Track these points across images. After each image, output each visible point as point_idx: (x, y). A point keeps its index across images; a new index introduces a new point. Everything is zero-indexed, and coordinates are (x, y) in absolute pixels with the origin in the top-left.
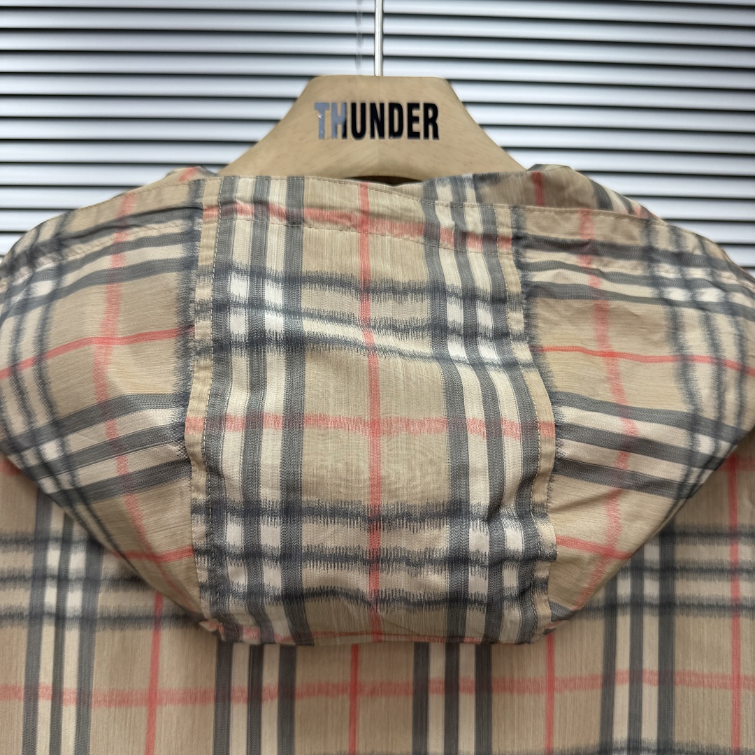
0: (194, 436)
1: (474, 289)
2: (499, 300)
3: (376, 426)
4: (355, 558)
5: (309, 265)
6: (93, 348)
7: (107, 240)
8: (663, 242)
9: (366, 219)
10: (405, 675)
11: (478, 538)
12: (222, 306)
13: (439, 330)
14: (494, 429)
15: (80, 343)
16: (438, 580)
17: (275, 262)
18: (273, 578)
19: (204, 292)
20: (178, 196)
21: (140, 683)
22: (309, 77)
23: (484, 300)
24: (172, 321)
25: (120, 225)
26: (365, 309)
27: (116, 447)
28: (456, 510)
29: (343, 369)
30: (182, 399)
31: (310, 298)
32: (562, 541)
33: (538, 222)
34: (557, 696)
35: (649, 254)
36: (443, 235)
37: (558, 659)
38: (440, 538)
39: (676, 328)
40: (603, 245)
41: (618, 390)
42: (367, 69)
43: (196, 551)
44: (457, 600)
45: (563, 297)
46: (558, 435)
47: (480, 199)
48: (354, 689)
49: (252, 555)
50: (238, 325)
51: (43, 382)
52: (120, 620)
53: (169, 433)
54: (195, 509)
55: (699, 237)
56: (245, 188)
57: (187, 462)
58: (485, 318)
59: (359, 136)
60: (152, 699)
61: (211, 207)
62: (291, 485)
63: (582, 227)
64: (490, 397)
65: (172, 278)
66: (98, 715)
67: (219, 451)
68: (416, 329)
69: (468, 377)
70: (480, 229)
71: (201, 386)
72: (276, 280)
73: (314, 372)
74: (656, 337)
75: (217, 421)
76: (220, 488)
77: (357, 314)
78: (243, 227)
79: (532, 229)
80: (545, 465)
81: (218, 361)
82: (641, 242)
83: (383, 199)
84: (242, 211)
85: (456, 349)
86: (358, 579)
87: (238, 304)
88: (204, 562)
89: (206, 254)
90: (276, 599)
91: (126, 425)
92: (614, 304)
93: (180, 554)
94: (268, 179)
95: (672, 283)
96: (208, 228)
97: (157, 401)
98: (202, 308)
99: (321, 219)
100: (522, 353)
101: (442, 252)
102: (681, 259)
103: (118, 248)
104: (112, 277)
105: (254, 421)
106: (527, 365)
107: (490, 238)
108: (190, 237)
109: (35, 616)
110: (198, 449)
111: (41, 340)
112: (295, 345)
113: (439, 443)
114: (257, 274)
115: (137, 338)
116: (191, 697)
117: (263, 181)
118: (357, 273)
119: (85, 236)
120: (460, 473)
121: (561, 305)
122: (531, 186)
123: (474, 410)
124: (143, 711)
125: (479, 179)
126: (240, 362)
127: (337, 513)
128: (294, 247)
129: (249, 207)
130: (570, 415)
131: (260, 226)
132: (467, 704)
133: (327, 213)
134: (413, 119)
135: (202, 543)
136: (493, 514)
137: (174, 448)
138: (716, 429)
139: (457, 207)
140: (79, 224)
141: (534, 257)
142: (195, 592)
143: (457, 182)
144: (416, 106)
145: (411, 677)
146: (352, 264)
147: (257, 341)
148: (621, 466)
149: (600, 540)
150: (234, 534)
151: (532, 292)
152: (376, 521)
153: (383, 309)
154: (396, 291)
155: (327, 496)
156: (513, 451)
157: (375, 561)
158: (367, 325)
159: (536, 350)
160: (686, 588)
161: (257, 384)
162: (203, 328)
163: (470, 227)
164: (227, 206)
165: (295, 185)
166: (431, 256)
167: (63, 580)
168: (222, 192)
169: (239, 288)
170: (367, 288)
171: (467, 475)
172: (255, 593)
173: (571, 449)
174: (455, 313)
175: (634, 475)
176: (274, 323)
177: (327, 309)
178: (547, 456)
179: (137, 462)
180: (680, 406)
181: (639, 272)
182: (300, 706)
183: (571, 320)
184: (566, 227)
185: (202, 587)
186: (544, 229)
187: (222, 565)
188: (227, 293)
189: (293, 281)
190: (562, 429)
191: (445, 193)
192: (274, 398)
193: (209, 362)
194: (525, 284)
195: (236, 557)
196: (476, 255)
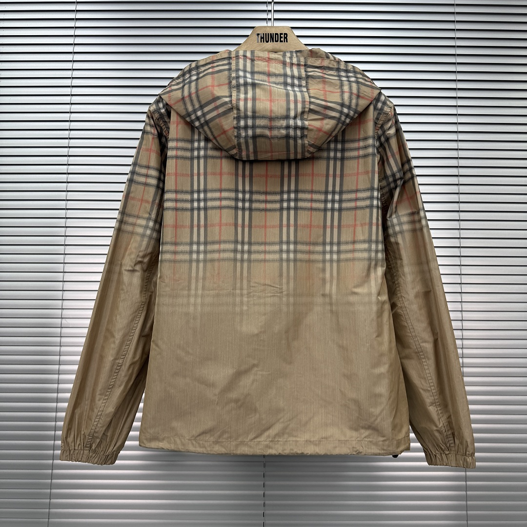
0: (234, 102)
1: (294, 75)
2: (300, 78)
3: (271, 101)
4: (267, 127)
5: (256, 69)
6: (210, 87)
7: (209, 66)
8: (342, 66)
9: (269, 60)
10: (279, 173)
11: (292, 122)
12: (238, 77)
13: (285, 84)
14: (296, 102)
15: (207, 87)
16: (284, 132)
17: (249, 69)
18: (250, 132)
19: (234, 75)
20: (226, 55)
21: (218, 171)
22: (253, 28)
23: (296, 78)
24: (227, 81)
25: (213, 62)
26: (269, 79)
27: (216, 108)
28: (287, 117)
29: (264, 90)
30: (231, 96)
31: (256, 76)
32: (309, 125)
33: (311, 61)
34: (314, 177)
35: (338, 70)
36: (287, 64)
37: (314, 169)
38: (284, 123)
39: (342, 85)
40: (326, 67)
41: (326, 97)
42: (270, 24)
43: (235, 128)
44: (287, 137)
45: (315, 78)
46: (310, 104)
47: (297, 56)
48: (267, 176)
49: (246, 127)
50: (242, 81)
51: (198, 97)
52: (213, 157)
53: (229, 102)
54: (234, 118)
55: (353, 66)
56: (241, 53)
57: (232, 108)
58: (296, 82)
59: (267, 42)
60: (221, 174)
61: (233, 57)
62: (254, 112)
63: (321, 63)
64: (295, 96)
65: (226, 73)
66: (209, 177)
67: (239, 105)
68: (280, 84)
69: (291, 93)
70: (296, 63)
71: (234, 94)
72: (249, 72)
73: (258, 90)
74: (337, 88)
75: (238, 100)
76: (239, 113)
77: (267, 80)
78: (241, 61)
79: (309, 63)
80: (307, 110)
81: (237, 89)
82: (336, 66)
83: (273, 56)
84: (241, 58)
85: (289, 88)
86: (267, 132)
87: (241, 77)
88: (236, 130)
89: (233, 67)
90: (251, 137)
91: (219, 102)
92: (327, 80)
93: (231, 129)
94: (246, 51)
95: (344, 77)
96: (233, 62)
97: (226, 97)
98: (234, 78)
99: (259, 60)
100: (305, 89)
101: (287, 68)
102: (347, 71)
103: (213, 67)
104: (212, 73)
105: (246, 100)
106: (305, 92)
107: (299, 65)
108: (230, 64)
109: (192, 158)
110: (235, 105)
111: (197, 88)
112: (254, 85)
113: (284, 104)
114: (245, 71)
115: (219, 85)
116: (230, 174)
117: (245, 51)
118: (267, 71)
119: (203, 66)
120: (288, 109)
121: (315, 80)
122: (309, 53)
123: (292, 98)
124: (219, 176)
125: (297, 52)
126: (242, 89)
127: (263, 117)
128: (253, 66)
129: (242, 57)
130: (313, 100)
131: (245, 61)
132: (293, 179)
133: (260, 58)
134: (281, 37)
135: (235, 126)
136: (295, 118)
137: (230, 105)
138: (349, 107)
139: (291, 58)
140: (201, 63)
141: (309, 69)
142: (234, 138)
143: (291, 52)
144: (282, 34)
145: (280, 174)
146: (266, 69)
147: (246, 84)
148: (324, 112)
149: (319, 127)
150: (242, 123)
151: (308, 77)
152: (271, 119)
153: (273, 79)
154: (276, 75)
155: (262, 114)
156: (300, 106)
157: (271, 128)
158: (269, 82)
159: (308, 89)
160: (347, 154)
161: (246, 93)
162: (234, 82)
163: (294, 62)
164: (237, 57)
165: (252, 52)
166: (284, 68)
167: (199, 149)
168: (236, 54)
169: (241, 74)
170: (269, 75)
171: (290, 110)
172: (246, 137)
173: (312, 107)
174: (289, 80)
175: (327, 115)
176: (249, 81)
177: (260, 79)
178: (307, 108)
179: (221, 110)
180: (339, 101)
181: (335, 74)
182: (254, 179)
183: (317, 84)
184: (318, 63)
185: (235, 137)
186: (312, 63)
187: (239, 131)
188: (239, 75)
189: (253, 73)
190: (311, 103)
191: (288, 55)
192: (250, 95)
193: (235, 89)
194: (306, 75)
195: (243, 128)
196: (295, 69)
